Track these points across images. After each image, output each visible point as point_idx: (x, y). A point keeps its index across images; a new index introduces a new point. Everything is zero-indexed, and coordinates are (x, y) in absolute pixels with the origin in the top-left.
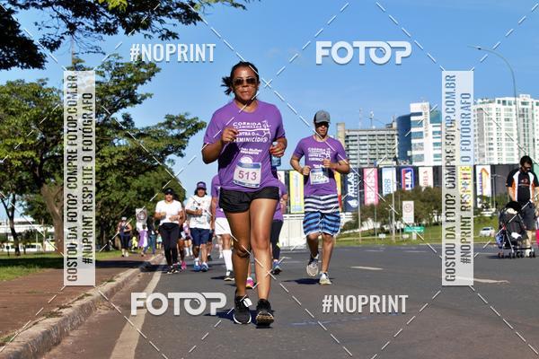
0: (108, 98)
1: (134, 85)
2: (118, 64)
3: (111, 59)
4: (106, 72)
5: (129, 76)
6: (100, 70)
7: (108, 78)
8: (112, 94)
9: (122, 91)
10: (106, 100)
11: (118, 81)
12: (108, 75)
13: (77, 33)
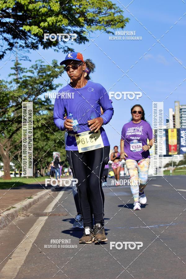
0: (36, 86)
1: (52, 79)
2: (41, 66)
3: (37, 63)
4: (34, 71)
5: (49, 73)
6: (31, 69)
7: (36, 74)
8: (38, 84)
9: (44, 82)
10: (35, 88)
11: (42, 76)
12: (36, 72)
13: (14, 48)
